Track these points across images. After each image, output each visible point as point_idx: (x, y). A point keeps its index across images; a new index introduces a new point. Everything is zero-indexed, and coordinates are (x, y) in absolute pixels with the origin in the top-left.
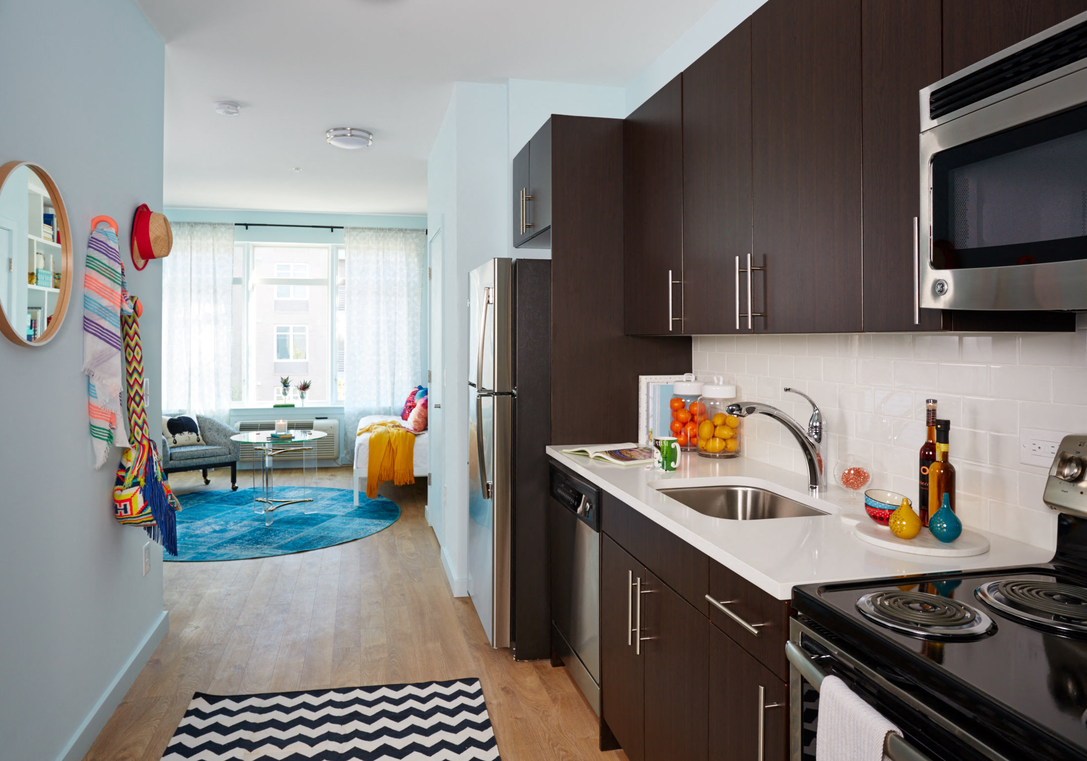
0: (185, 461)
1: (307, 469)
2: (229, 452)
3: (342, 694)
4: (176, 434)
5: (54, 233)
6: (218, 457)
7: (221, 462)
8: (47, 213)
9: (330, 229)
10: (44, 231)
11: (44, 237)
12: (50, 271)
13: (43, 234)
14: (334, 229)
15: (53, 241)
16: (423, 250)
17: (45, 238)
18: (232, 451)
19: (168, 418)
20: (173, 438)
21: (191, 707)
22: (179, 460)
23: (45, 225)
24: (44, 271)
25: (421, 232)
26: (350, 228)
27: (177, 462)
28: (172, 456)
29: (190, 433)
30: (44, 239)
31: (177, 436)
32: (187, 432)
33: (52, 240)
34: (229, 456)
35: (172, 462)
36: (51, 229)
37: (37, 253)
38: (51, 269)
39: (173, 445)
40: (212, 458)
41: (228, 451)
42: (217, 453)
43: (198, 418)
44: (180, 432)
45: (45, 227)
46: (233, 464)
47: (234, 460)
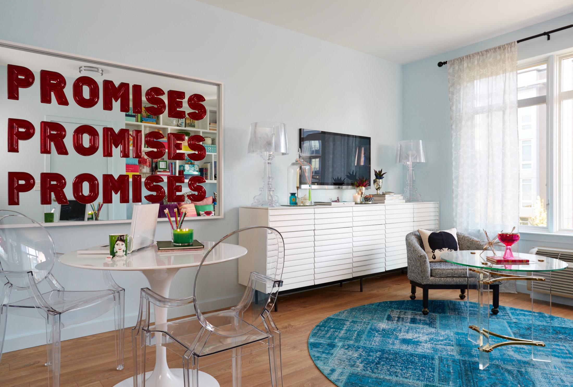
0: (445, 279)
4: (436, 249)
19: (429, 233)
20: (433, 254)
22: (440, 277)
27: (437, 278)
28: (433, 271)
29: (449, 250)
31: (437, 252)
32: (447, 249)
35: (432, 278)
39: (433, 260)
43: (458, 235)
44: (440, 248)
47: (497, 284)
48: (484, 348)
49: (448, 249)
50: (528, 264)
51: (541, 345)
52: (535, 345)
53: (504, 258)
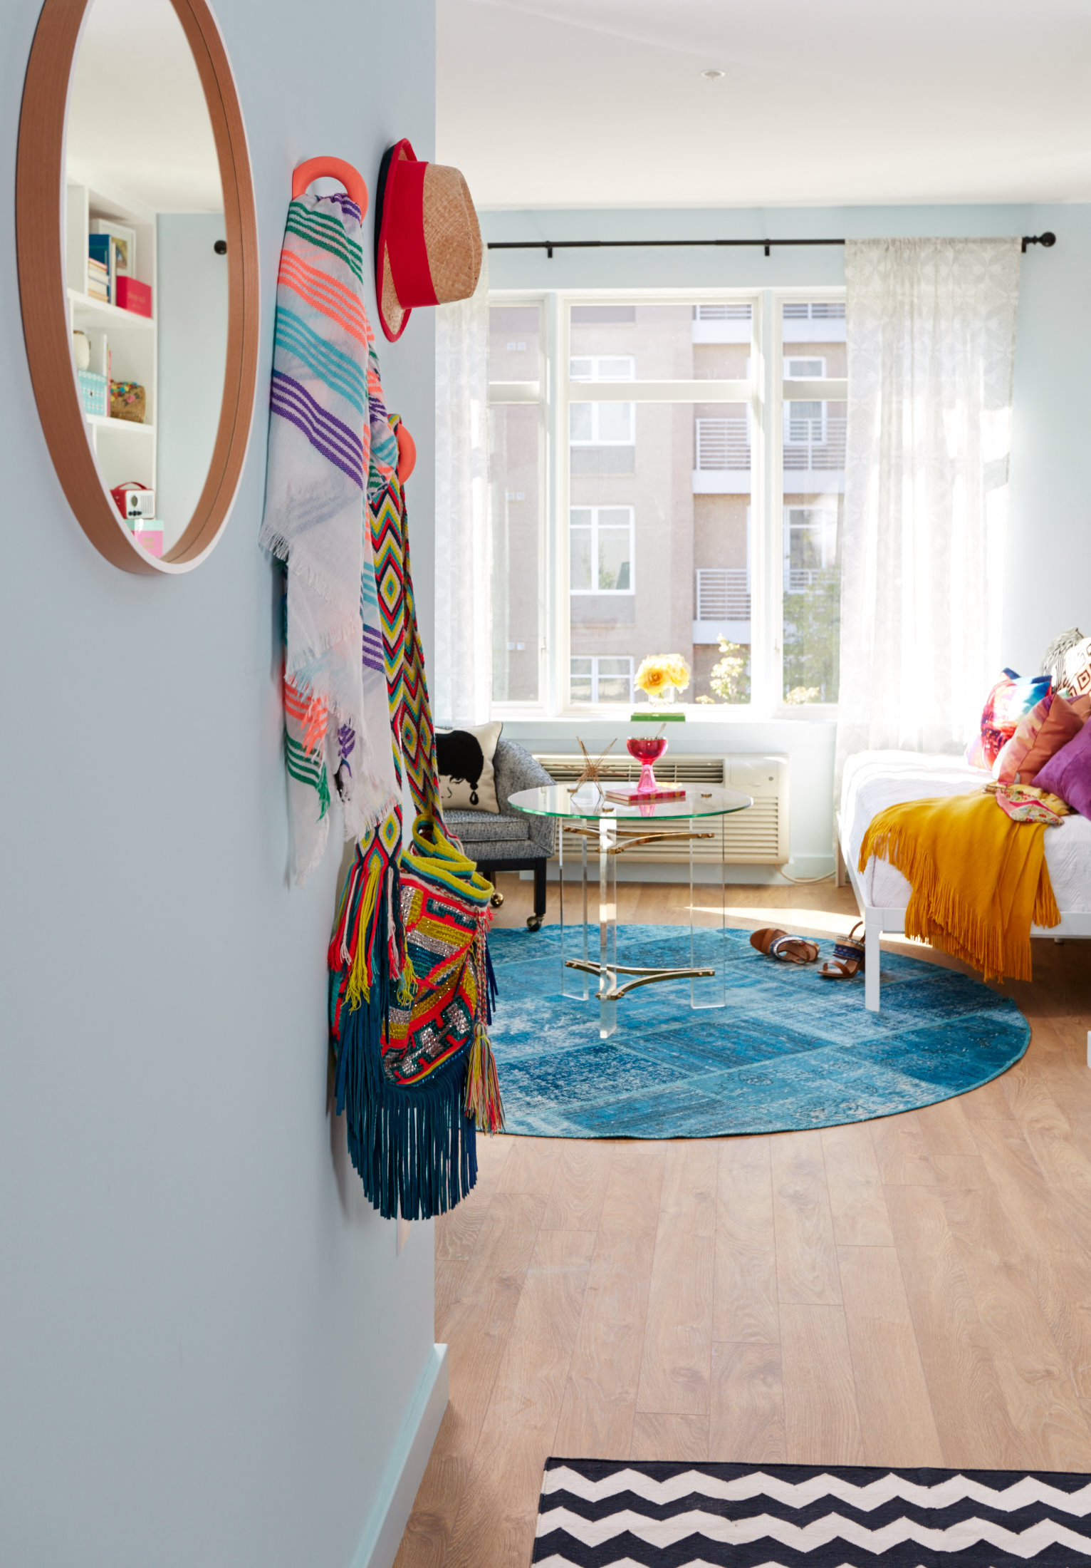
1: (698, 887)
2: (529, 832)
3: (926, 1488)
5: (110, 281)
6: (499, 844)
7: (506, 857)
8: (94, 232)
9: (762, 248)
10: (90, 277)
11: (89, 290)
12: (102, 375)
13: (88, 284)
14: (773, 248)
15: (109, 301)
16: (1015, 294)
17: (93, 293)
18: (534, 832)
21: (549, 1489)
23: (93, 261)
24: (89, 376)
25: (1007, 246)
26: (863, 243)
29: (454, 780)
30: (90, 295)
32: (450, 776)
33: (106, 298)
34: (527, 843)
36: (105, 272)
37: (75, 332)
38: (105, 372)
40: (484, 845)
41: (525, 831)
42: (496, 834)
45: (91, 266)
46: (538, 865)
47: (540, 855)
48: (609, 993)
49: (451, 779)
50: (684, 799)
51: (707, 974)
52: (697, 975)
53: (639, 791)
